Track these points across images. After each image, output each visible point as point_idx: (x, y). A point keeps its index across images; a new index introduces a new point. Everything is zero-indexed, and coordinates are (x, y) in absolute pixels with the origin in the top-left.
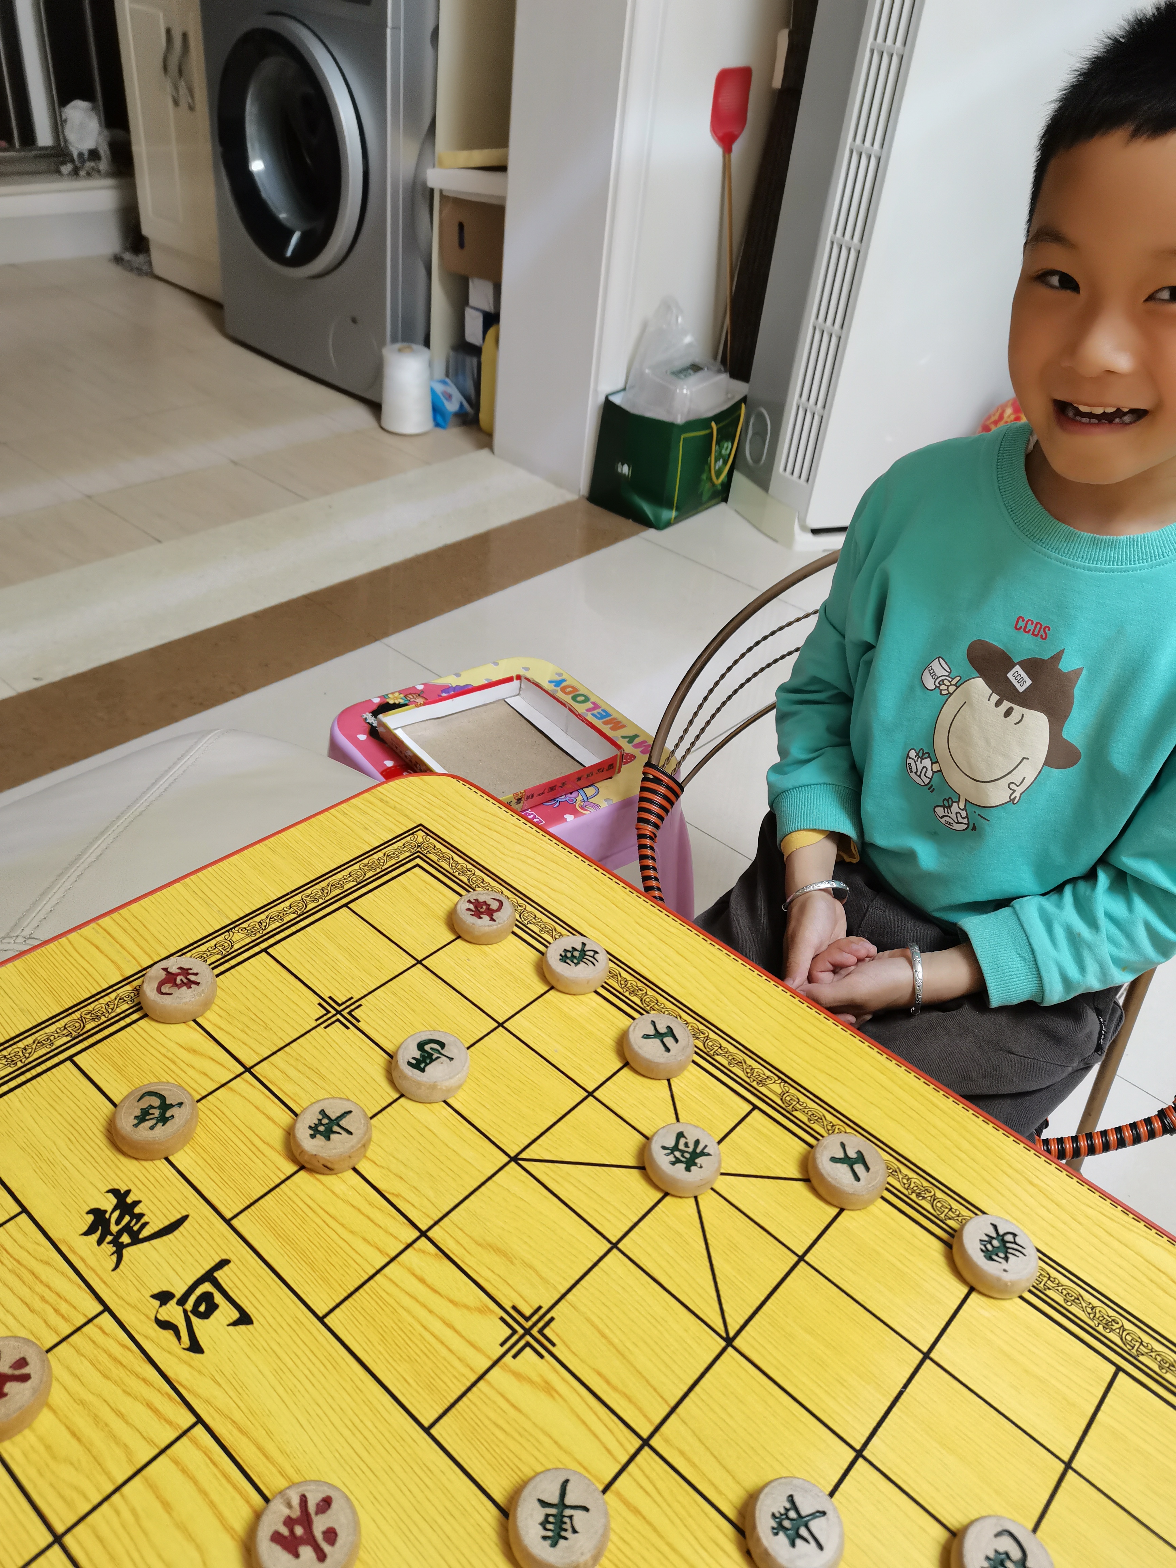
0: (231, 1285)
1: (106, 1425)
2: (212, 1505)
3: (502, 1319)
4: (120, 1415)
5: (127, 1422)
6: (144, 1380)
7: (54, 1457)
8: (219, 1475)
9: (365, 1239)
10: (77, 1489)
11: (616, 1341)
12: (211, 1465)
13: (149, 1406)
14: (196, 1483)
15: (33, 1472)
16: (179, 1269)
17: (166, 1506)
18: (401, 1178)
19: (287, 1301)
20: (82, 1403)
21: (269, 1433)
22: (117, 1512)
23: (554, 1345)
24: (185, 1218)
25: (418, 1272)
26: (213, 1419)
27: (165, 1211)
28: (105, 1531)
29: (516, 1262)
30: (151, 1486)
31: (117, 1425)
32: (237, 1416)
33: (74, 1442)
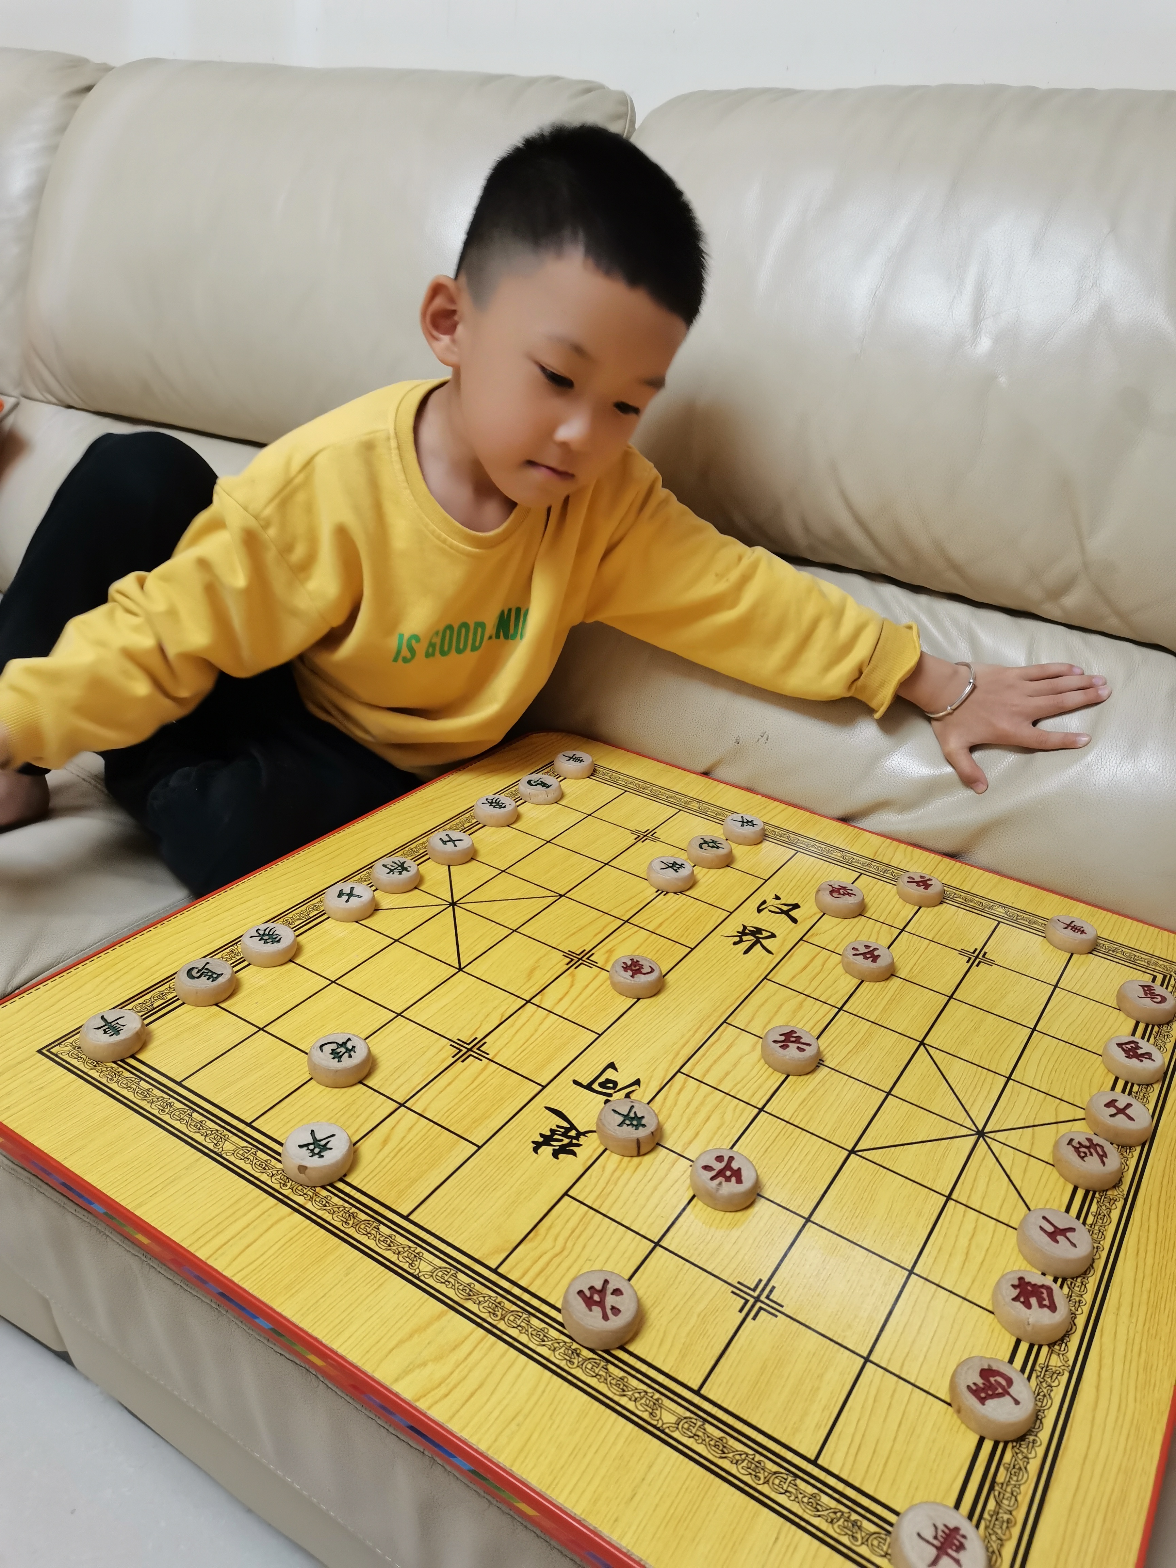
0: (591, 1076)
1: (697, 1108)
2: (719, 1057)
3: (576, 968)
4: (689, 1104)
5: (692, 1100)
6: (665, 1099)
7: (722, 1125)
8: (704, 1058)
9: (540, 1024)
10: (735, 1110)
11: (575, 930)
12: (700, 1062)
13: (679, 1093)
14: (711, 1066)
15: (734, 1130)
16: (587, 1102)
17: (727, 1074)
18: (488, 1015)
19: (593, 1050)
20: (689, 1122)
21: (674, 1044)
22: (739, 1091)
23: (584, 950)
24: (546, 1108)
25: (556, 1001)
26: (675, 1067)
27: (545, 1119)
28: (750, 1093)
29: (537, 965)
30: (721, 1082)
31: (695, 1103)
32: (670, 1057)
33: (711, 1119)
